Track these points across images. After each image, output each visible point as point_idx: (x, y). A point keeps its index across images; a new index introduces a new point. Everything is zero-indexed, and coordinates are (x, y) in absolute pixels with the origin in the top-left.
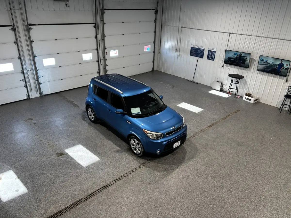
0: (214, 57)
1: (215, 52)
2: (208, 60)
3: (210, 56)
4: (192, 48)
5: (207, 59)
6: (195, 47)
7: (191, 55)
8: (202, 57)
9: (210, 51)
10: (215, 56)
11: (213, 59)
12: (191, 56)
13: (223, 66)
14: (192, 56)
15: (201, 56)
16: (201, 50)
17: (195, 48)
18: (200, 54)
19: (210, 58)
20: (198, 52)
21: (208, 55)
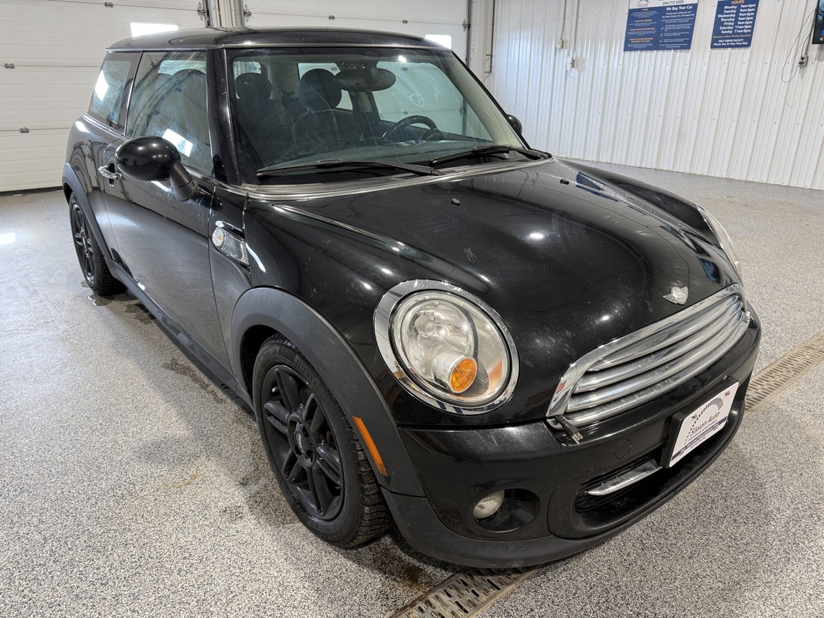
0: (752, 29)
2: (718, 51)
3: (726, 30)
4: (633, 15)
5: (713, 47)
6: (649, 6)
7: (626, 49)
8: (685, 42)
9: (728, 3)
10: (753, 25)
11: (747, 41)
12: (630, 54)
13: (803, 63)
14: (636, 50)
15: (676, 40)
16: (679, 10)
17: (651, 9)
18: (675, 34)
19: (725, 37)
20: (664, 24)
21: (718, 23)
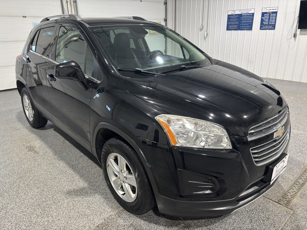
0: (275, 23)
1: (276, 13)
2: (263, 31)
3: (266, 23)
4: (229, 17)
5: (261, 29)
6: (236, 13)
7: (228, 29)
8: (250, 27)
9: (266, 13)
10: (275, 21)
11: (273, 27)
12: (229, 31)
13: (295, 36)
14: (231, 30)
15: (248, 26)
16: (247, 15)
17: (236, 15)
18: (246, 24)
19: (265, 25)
20: (242, 20)
21: (262, 20)
